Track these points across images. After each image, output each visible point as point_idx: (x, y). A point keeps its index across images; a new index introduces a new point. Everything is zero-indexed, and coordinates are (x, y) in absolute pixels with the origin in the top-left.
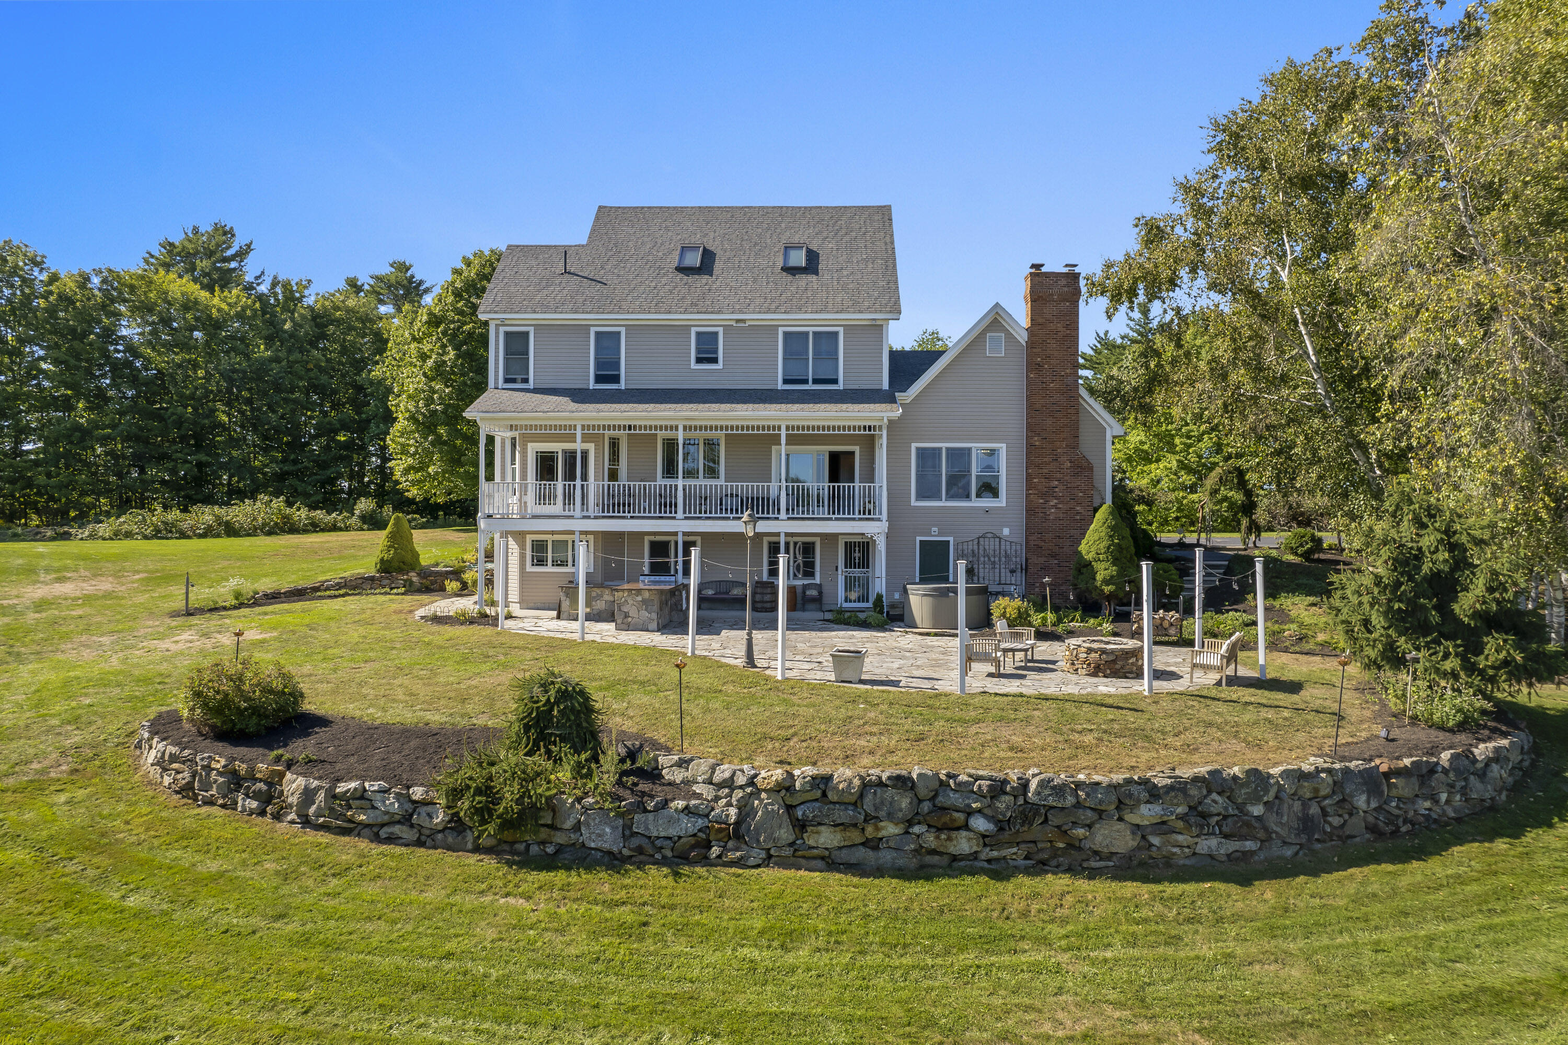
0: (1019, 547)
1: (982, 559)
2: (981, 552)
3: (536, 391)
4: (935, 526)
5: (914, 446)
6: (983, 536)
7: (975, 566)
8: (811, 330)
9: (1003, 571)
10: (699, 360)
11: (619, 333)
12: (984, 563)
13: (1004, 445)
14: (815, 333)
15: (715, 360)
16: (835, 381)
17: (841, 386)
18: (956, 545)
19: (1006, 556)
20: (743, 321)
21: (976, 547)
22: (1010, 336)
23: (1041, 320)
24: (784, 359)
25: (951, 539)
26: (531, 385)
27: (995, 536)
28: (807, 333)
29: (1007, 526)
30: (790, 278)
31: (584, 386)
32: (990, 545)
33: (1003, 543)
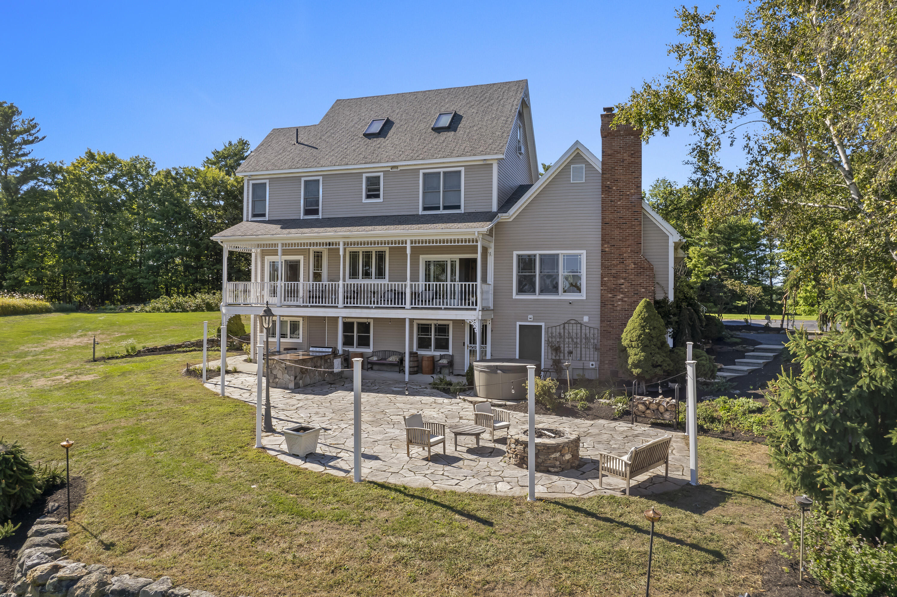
0: (596, 331)
1: (567, 340)
2: (566, 335)
3: (270, 222)
4: (531, 314)
5: (515, 253)
6: (568, 322)
7: (562, 345)
8: (441, 170)
9: (583, 349)
10: (368, 197)
11: (319, 180)
12: (569, 344)
13: (584, 252)
14: (445, 173)
15: (378, 196)
16: (458, 207)
17: (462, 210)
18: (547, 329)
19: (586, 338)
20: (396, 167)
21: (562, 331)
22: (589, 165)
23: (610, 152)
24: (424, 193)
25: (543, 324)
26: (267, 218)
27: (577, 323)
28: (439, 173)
29: (586, 315)
30: (436, 135)
31: (297, 218)
32: (573, 329)
33: (583, 328)
